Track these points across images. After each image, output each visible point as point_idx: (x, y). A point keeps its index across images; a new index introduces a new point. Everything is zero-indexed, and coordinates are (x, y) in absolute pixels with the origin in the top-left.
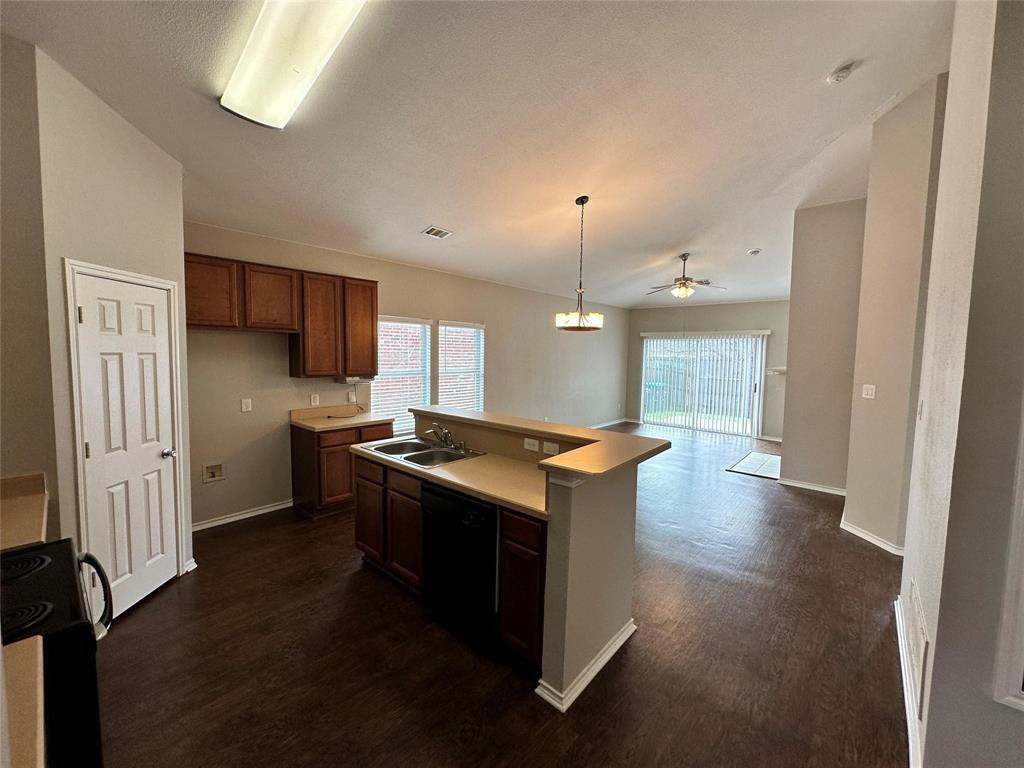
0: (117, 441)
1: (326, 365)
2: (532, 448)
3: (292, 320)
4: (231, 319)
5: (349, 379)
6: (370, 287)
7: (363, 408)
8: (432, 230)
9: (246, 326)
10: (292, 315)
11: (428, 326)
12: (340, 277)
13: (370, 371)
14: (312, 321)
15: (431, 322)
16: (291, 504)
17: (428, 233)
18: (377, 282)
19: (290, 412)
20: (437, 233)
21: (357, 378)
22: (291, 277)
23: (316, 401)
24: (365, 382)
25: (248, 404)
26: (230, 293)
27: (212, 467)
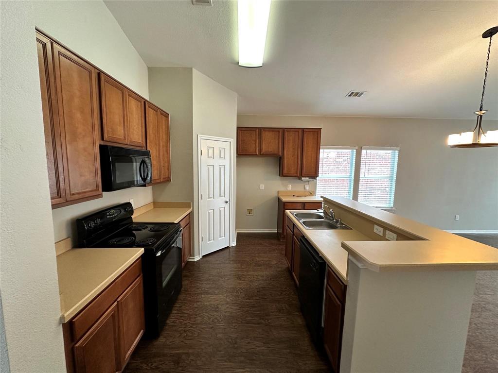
0: (211, 195)
1: (293, 172)
2: (378, 232)
3: (278, 151)
4: (255, 151)
5: (303, 178)
6: (317, 132)
7: (312, 193)
8: (352, 93)
9: (261, 155)
10: (278, 149)
11: (355, 151)
12: (301, 128)
13: (314, 175)
14: (287, 151)
15: (357, 148)
16: (276, 232)
17: (350, 96)
18: (321, 129)
19: (278, 192)
20: (356, 94)
21: (307, 178)
22: (279, 131)
23: (290, 188)
24: (313, 180)
25: (262, 186)
26: (256, 141)
27: (250, 210)
